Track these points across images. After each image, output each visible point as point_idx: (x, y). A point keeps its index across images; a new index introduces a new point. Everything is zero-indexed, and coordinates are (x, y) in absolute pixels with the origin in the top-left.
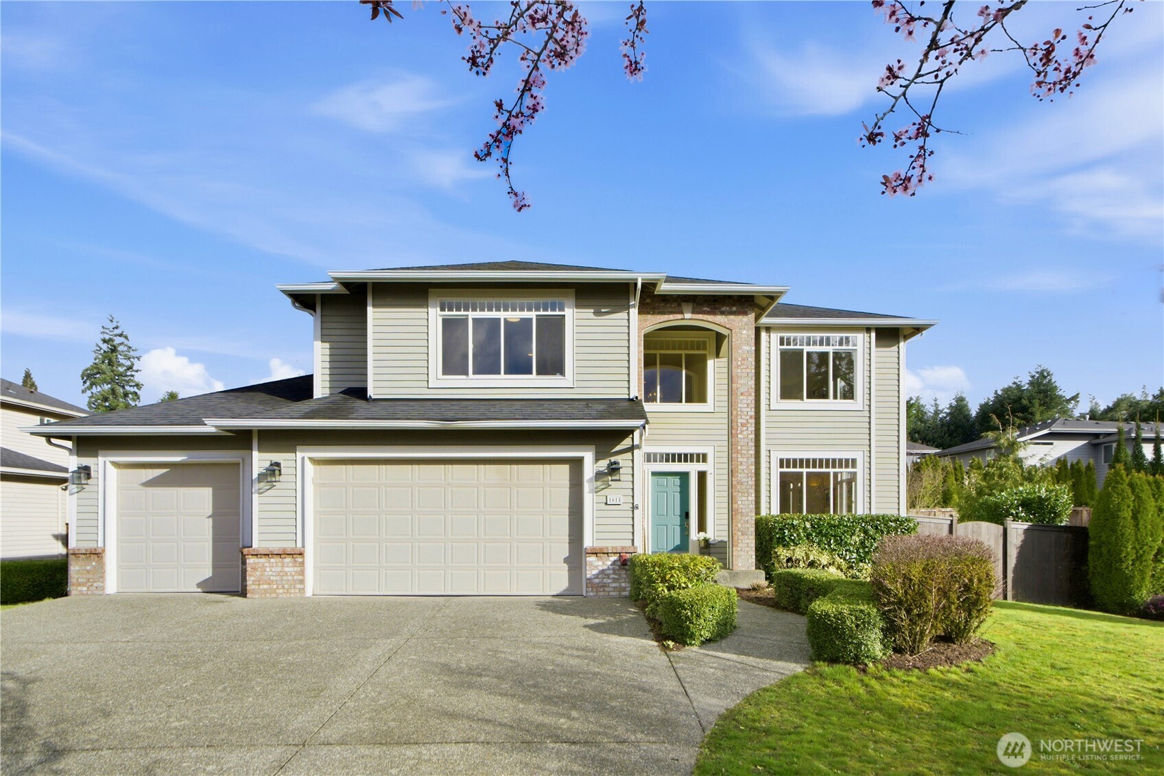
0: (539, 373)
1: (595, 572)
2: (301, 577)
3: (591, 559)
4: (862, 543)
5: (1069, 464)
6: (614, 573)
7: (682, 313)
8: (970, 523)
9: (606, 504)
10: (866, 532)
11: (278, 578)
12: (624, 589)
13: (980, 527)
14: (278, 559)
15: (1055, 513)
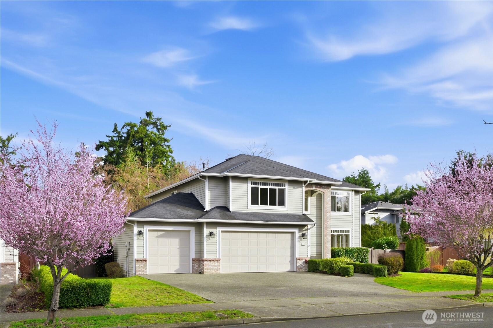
0: (279, 205)
1: (299, 265)
2: (219, 267)
3: (298, 261)
4: (357, 256)
5: (387, 224)
6: (304, 265)
7: (312, 187)
8: (376, 250)
9: (301, 245)
10: (358, 253)
11: (213, 268)
12: (306, 269)
13: (379, 251)
14: (213, 262)
15: (395, 246)
